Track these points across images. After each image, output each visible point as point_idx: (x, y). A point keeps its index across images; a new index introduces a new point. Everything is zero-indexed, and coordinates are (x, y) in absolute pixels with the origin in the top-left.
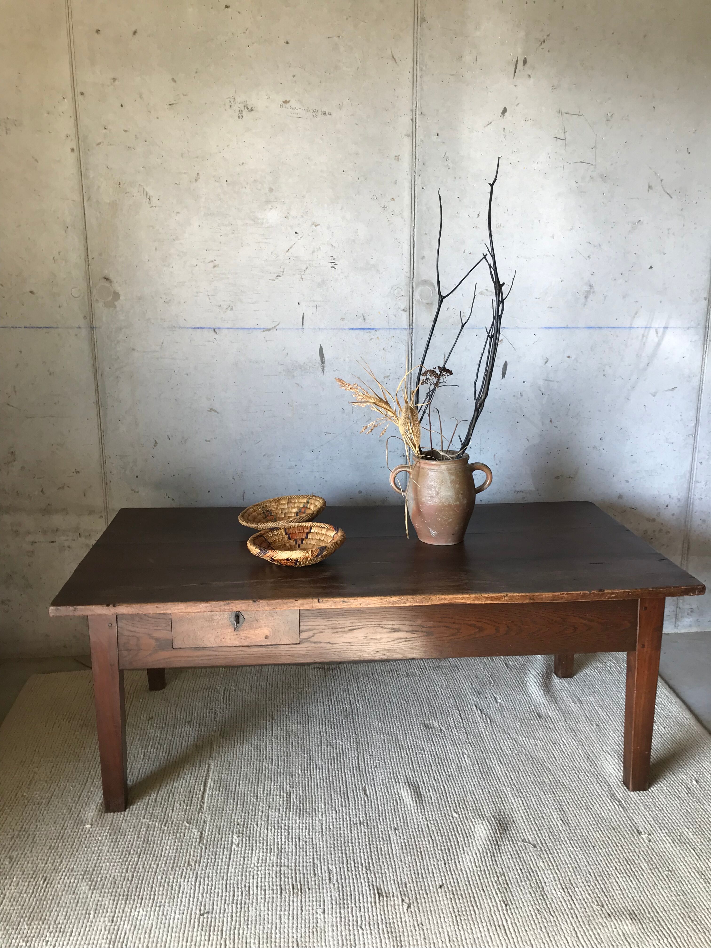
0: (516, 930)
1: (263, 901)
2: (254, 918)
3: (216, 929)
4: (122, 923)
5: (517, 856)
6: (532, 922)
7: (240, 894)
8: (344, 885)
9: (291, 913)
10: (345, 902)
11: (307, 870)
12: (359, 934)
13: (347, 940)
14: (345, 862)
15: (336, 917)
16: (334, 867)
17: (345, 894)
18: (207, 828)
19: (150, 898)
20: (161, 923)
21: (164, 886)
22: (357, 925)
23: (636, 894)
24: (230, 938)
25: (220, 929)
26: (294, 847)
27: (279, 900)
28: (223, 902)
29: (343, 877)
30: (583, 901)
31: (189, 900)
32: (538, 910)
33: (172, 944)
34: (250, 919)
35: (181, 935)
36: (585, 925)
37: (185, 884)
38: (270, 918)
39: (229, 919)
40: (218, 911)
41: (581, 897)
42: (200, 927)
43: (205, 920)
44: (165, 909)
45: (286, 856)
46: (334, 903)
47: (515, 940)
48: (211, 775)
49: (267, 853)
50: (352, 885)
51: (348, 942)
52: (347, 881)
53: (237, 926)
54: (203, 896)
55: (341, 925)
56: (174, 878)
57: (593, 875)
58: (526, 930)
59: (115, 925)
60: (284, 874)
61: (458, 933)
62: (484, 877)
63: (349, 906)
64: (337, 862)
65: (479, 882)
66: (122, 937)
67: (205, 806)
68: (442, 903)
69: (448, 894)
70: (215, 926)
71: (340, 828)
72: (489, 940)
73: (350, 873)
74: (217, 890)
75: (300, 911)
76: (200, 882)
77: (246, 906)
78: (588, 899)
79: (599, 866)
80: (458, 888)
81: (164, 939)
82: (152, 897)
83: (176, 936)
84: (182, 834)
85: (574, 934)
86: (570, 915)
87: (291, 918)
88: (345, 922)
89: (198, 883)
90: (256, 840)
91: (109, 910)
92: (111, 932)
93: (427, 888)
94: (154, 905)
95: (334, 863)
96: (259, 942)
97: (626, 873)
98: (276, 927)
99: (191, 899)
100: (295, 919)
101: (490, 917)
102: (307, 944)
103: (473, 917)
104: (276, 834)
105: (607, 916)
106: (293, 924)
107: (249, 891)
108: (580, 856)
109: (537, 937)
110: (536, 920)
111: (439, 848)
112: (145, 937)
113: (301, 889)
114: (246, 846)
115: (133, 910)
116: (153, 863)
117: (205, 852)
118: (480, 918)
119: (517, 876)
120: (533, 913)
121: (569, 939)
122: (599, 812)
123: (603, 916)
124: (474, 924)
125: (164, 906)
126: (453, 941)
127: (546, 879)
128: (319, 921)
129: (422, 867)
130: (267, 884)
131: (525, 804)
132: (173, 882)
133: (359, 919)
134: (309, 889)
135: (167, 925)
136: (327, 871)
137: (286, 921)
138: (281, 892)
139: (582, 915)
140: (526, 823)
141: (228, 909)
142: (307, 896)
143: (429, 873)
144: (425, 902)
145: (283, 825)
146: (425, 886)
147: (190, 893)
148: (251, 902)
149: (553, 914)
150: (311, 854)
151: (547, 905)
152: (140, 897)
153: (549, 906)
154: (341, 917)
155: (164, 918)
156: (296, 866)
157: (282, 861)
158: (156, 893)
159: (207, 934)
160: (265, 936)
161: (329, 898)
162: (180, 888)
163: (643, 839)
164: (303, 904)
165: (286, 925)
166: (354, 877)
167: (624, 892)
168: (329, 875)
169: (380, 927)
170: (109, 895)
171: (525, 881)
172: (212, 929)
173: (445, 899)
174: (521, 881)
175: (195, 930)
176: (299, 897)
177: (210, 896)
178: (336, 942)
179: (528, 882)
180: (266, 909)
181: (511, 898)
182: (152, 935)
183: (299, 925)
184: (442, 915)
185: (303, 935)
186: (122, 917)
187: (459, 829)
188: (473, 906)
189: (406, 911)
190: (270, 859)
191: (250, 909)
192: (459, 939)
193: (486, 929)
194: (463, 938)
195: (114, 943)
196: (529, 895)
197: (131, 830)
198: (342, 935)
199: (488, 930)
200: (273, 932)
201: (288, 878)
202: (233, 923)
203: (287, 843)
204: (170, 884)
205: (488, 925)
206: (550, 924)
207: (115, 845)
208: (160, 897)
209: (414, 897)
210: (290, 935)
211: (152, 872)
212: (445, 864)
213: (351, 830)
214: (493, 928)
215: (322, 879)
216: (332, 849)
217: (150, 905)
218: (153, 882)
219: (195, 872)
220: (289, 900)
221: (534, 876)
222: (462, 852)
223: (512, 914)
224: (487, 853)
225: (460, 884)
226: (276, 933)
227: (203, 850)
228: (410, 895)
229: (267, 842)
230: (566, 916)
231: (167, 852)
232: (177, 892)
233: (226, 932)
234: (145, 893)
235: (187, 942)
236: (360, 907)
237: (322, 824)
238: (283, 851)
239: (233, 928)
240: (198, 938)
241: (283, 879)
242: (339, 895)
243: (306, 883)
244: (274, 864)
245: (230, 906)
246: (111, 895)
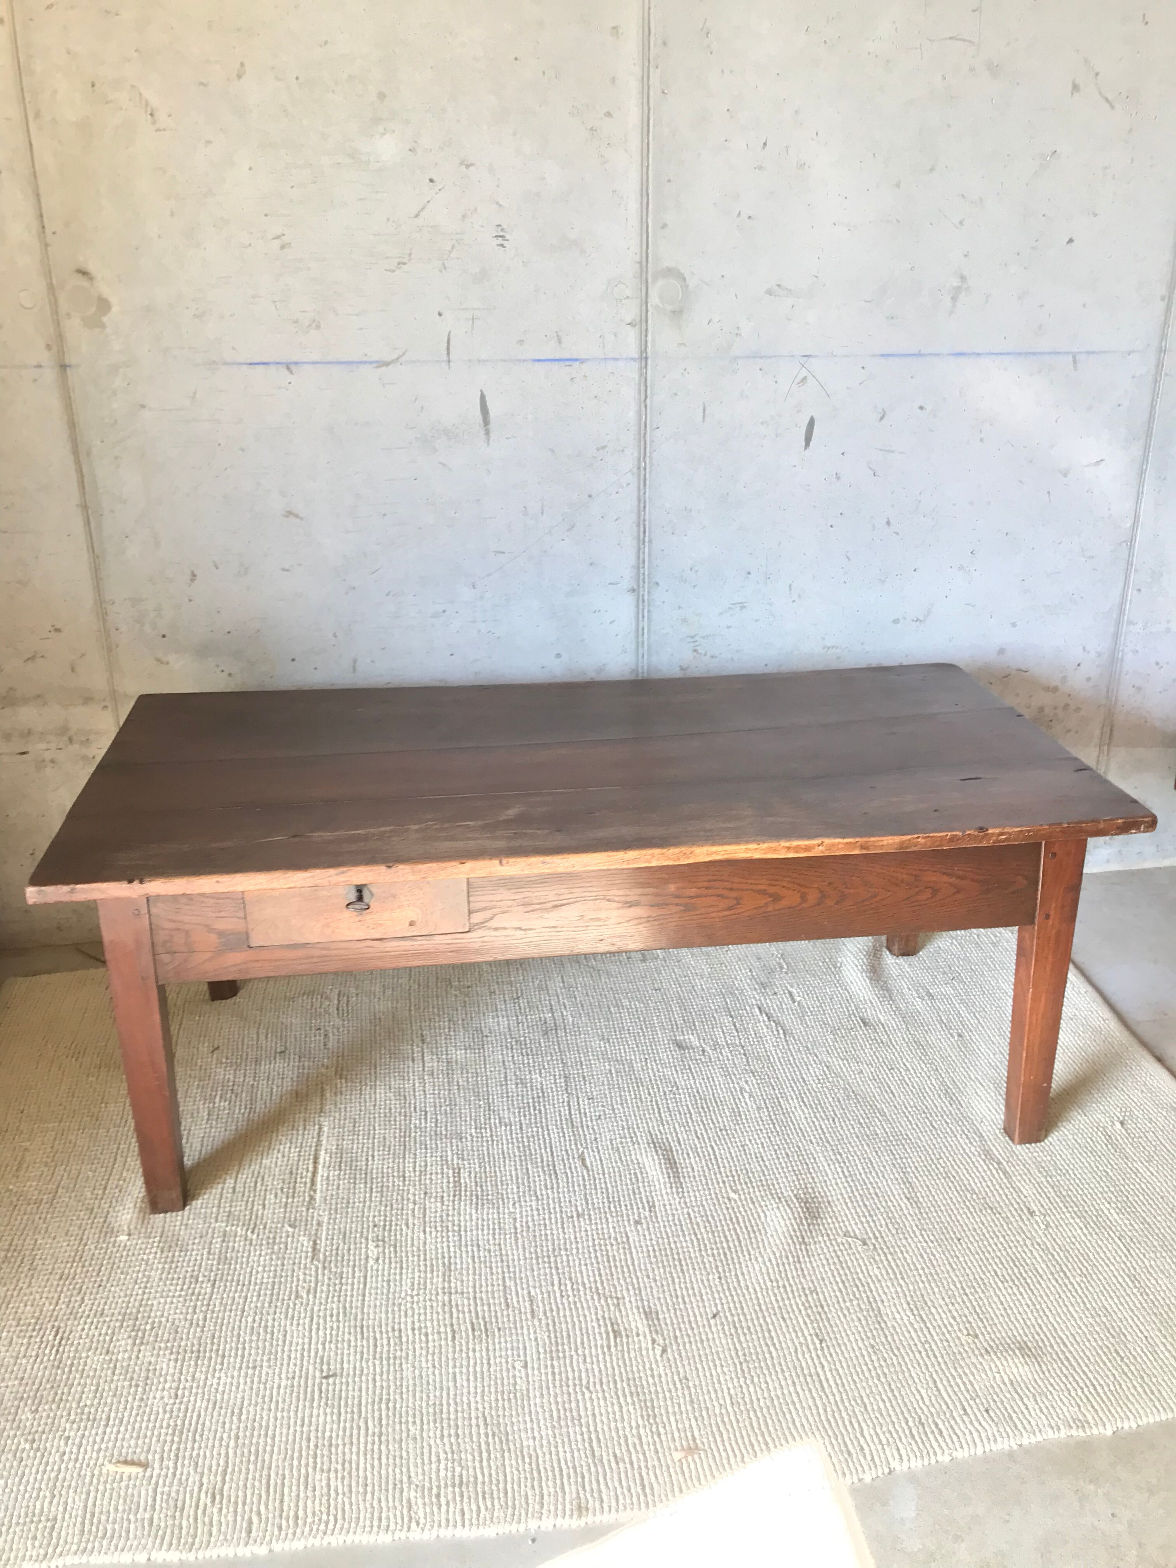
0: (839, 1382)
1: (424, 1352)
2: (411, 1382)
3: (350, 1402)
4: (192, 1398)
5: (836, 1260)
6: (864, 1368)
7: (385, 1342)
8: (556, 1320)
9: (471, 1369)
10: (560, 1348)
11: (494, 1298)
12: (584, 1399)
13: (565, 1410)
14: (556, 1282)
15: (547, 1374)
16: (538, 1291)
17: (558, 1335)
18: (324, 1233)
19: (236, 1354)
20: (258, 1396)
21: (259, 1333)
22: (581, 1385)
23: (1031, 1317)
24: (373, 1417)
25: (356, 1402)
26: (470, 1261)
27: (450, 1349)
28: (358, 1357)
29: (554, 1307)
30: (944, 1330)
31: (302, 1355)
32: (872, 1347)
33: (278, 1430)
34: (404, 1383)
35: (292, 1414)
36: (948, 1368)
37: (294, 1328)
38: (438, 1380)
39: (371, 1385)
40: (351, 1373)
41: (940, 1323)
42: (323, 1400)
43: (331, 1388)
44: (264, 1373)
45: (458, 1277)
46: (541, 1350)
47: (838, 1398)
48: (324, 1142)
49: (426, 1272)
50: (569, 1320)
51: (568, 1414)
52: (561, 1314)
53: (384, 1397)
54: (324, 1348)
55: (555, 1386)
56: (274, 1320)
57: (959, 1286)
58: (854, 1381)
59: (181, 1403)
60: (457, 1305)
61: (745, 1390)
62: (785, 1296)
63: (567, 1354)
64: (543, 1283)
65: (776, 1305)
66: (193, 1423)
67: (318, 1196)
68: (717, 1342)
69: (726, 1328)
70: (347, 1397)
71: (545, 1225)
72: (796, 1399)
73: (565, 1300)
74: (346, 1337)
75: (485, 1367)
76: (318, 1324)
77: (398, 1362)
78: (952, 1326)
79: (968, 1271)
80: (742, 1318)
81: (264, 1424)
82: (240, 1353)
83: (283, 1417)
84: (282, 1246)
85: (931, 1385)
86: (924, 1354)
87: (472, 1378)
88: (561, 1380)
89: (314, 1327)
90: (407, 1252)
91: (169, 1378)
92: (174, 1414)
93: (692, 1319)
94: (244, 1365)
95: (537, 1284)
96: (422, 1420)
97: (1012, 1280)
98: (448, 1394)
99: (306, 1354)
100: (479, 1380)
101: (796, 1363)
102: (501, 1420)
103: (769, 1362)
104: (439, 1240)
105: (983, 1351)
106: (476, 1388)
107: (400, 1337)
108: (937, 1256)
109: (872, 1392)
110: (869, 1363)
111: (709, 1252)
112: (232, 1422)
113: (486, 1330)
114: (390, 1263)
115: (209, 1376)
116: (237, 1295)
117: (324, 1275)
118: (780, 1364)
119: (838, 1294)
120: (865, 1353)
121: (923, 1392)
122: (966, 1182)
123: (977, 1352)
124: (771, 1375)
125: (261, 1366)
126: (738, 1403)
127: (883, 1296)
128: (518, 1380)
129: (683, 1286)
130: (429, 1324)
131: (847, 1174)
132: (273, 1326)
133: (583, 1375)
134: (499, 1329)
135: (267, 1399)
136: (527, 1299)
137: (465, 1384)
138: (454, 1338)
139: (944, 1352)
140: (850, 1205)
141: (368, 1368)
142: (497, 1341)
143: (694, 1295)
144: (690, 1342)
145: (450, 1224)
146: (688, 1316)
147: (303, 1343)
148: (404, 1354)
149: (896, 1352)
150: (500, 1270)
151: (886, 1337)
152: (220, 1352)
153: (889, 1339)
154: (553, 1373)
155: (262, 1386)
156: (475, 1292)
157: (453, 1285)
158: (247, 1346)
159: (335, 1411)
160: (431, 1410)
161: (533, 1343)
162: (285, 1336)
163: (1037, 1222)
164: (491, 1354)
165: (465, 1391)
166: (572, 1306)
167: (1009, 1312)
168: (531, 1305)
169: (619, 1386)
170: (168, 1352)
171: (851, 1300)
172: (343, 1403)
173: (722, 1335)
174: (844, 1301)
175: (315, 1405)
176: (484, 1344)
177: (337, 1348)
178: (547, 1415)
179: (855, 1303)
180: (430, 1365)
181: (829, 1330)
182: (243, 1417)
183: (486, 1389)
184: (718, 1363)
185: (494, 1405)
186: (192, 1387)
187: (741, 1220)
188: (767, 1345)
189: (659, 1358)
190: (432, 1283)
191: (404, 1366)
192: (747, 1400)
193: (790, 1382)
194: (754, 1398)
195: (181, 1433)
196: (857, 1324)
197: (197, 1241)
198: (557, 1403)
199: (794, 1383)
200: (444, 1402)
201: (464, 1313)
202: (378, 1392)
203: (458, 1255)
204: (269, 1330)
205: (794, 1374)
206: (892, 1370)
207: (171, 1268)
208: (253, 1352)
209: (671, 1334)
210: (473, 1405)
211: (237, 1310)
212: (720, 1278)
213: (563, 1228)
214: (802, 1379)
215: (520, 1313)
216: (534, 1261)
217: (237, 1366)
218: (240, 1327)
219: (309, 1309)
220: (468, 1349)
221: (865, 1292)
222: (747, 1257)
223: (831, 1355)
224: (787, 1258)
225: (746, 1311)
226: (449, 1404)
227: (320, 1272)
228: (666, 1332)
229: (425, 1255)
230: (917, 1355)
231: (259, 1276)
232: (280, 1343)
233: (366, 1407)
234: (228, 1346)
235: (303, 1425)
236: (585, 1356)
237: (515, 1219)
238: (453, 1268)
239: (377, 1399)
240: (321, 1419)
241: (455, 1315)
242: (549, 1337)
243: (494, 1320)
244: (440, 1291)
245: (370, 1363)
246: (172, 1353)
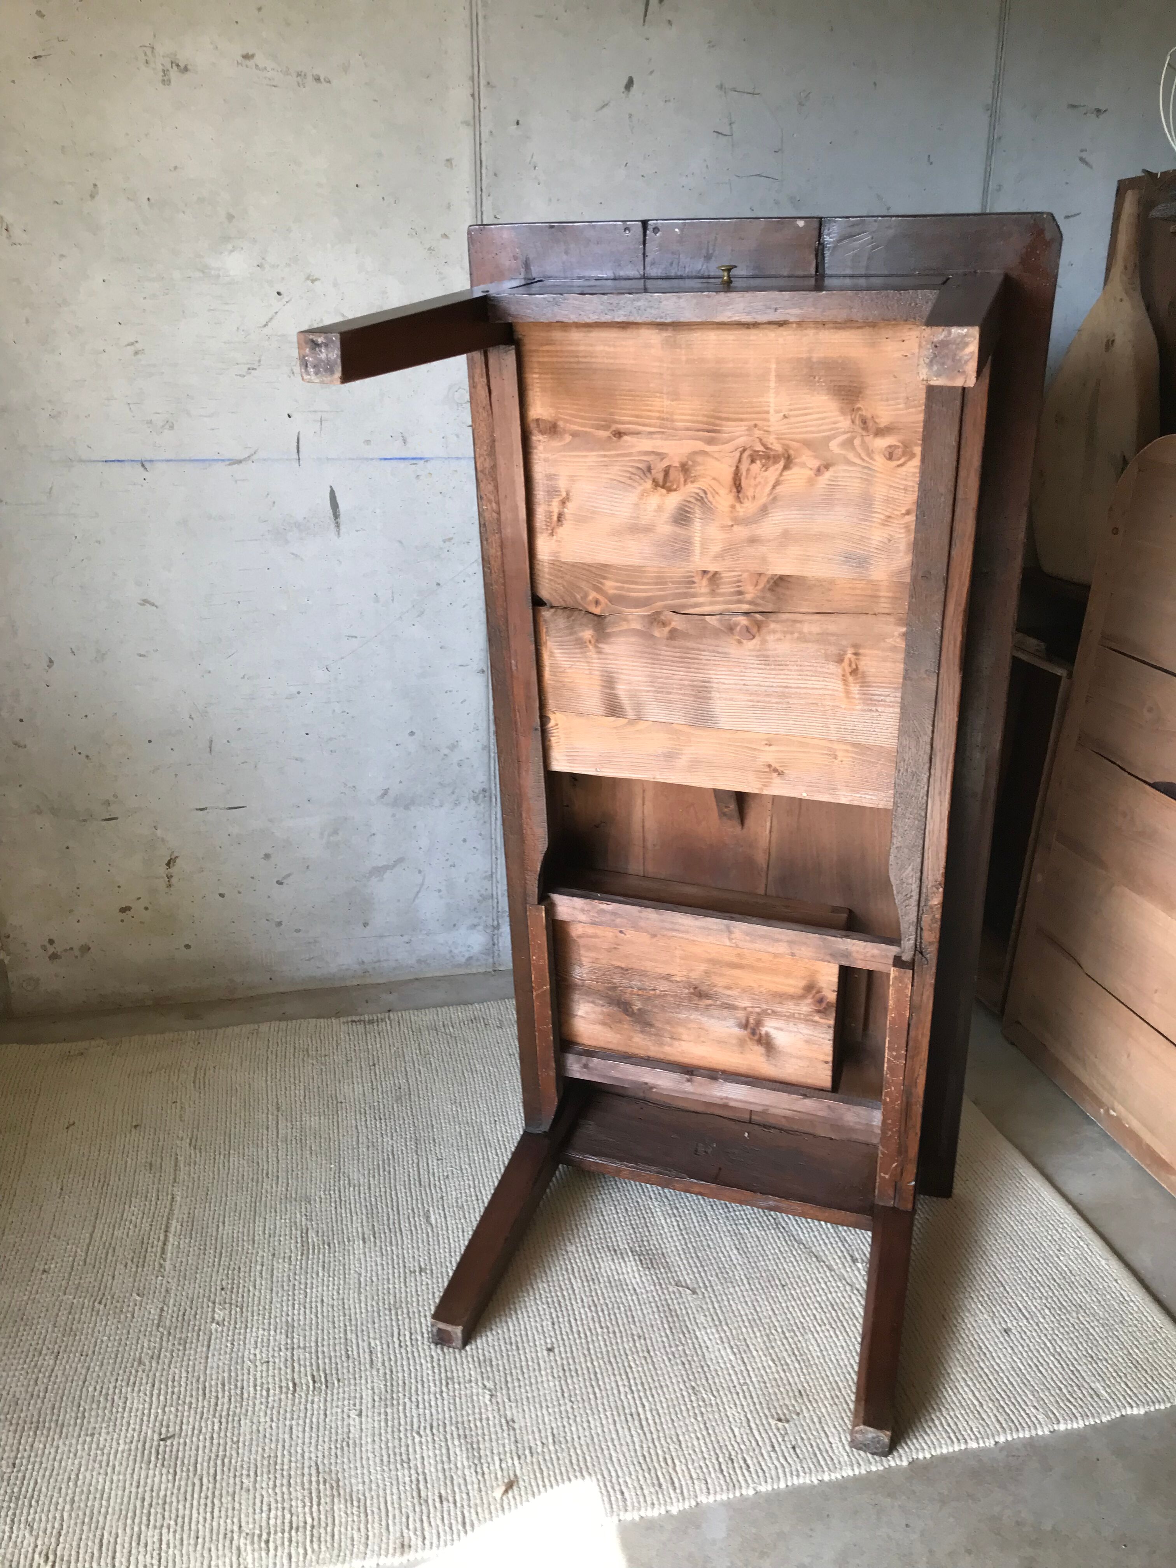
0: (657, 1421)
1: (263, 1407)
2: (248, 1437)
3: (186, 1462)
4: (30, 1467)
5: (666, 1309)
6: (683, 1408)
7: (226, 1400)
8: (394, 1370)
9: (308, 1421)
10: (395, 1396)
11: (335, 1350)
12: (414, 1443)
13: (395, 1454)
14: (396, 1334)
15: (380, 1421)
16: (378, 1342)
17: (395, 1383)
18: (172, 1300)
19: (76, 1424)
20: (95, 1461)
21: (99, 1402)
22: (412, 1430)
23: (844, 1356)
24: (208, 1473)
25: (192, 1460)
26: (313, 1317)
27: (290, 1402)
28: (198, 1417)
29: (392, 1357)
30: (763, 1372)
31: (142, 1420)
32: (693, 1388)
33: (113, 1492)
34: (241, 1439)
35: (128, 1476)
36: (762, 1408)
37: (135, 1394)
38: (274, 1433)
39: (208, 1444)
40: (190, 1433)
41: (760, 1365)
42: (160, 1461)
43: (168, 1449)
44: (102, 1439)
45: (301, 1333)
46: (377, 1398)
47: (655, 1436)
48: (176, 1212)
49: (269, 1330)
50: (406, 1369)
51: (398, 1458)
52: (399, 1363)
53: (221, 1453)
54: (164, 1412)
55: (386, 1432)
56: (115, 1387)
57: (779, 1330)
58: (672, 1420)
59: (19, 1471)
60: (299, 1359)
61: (567, 1430)
62: (614, 1341)
63: (401, 1401)
64: (383, 1335)
65: (604, 1350)
66: (30, 1490)
67: (168, 1265)
68: (546, 1385)
69: (555, 1371)
70: (184, 1457)
71: (388, 1279)
72: (614, 1436)
73: (403, 1351)
74: (188, 1400)
75: (322, 1417)
76: (160, 1390)
77: (236, 1419)
78: (770, 1367)
79: (789, 1316)
80: (571, 1361)
81: (100, 1487)
82: (79, 1421)
83: (119, 1480)
84: (129, 1315)
85: (745, 1424)
86: (741, 1395)
87: (307, 1429)
88: (393, 1426)
89: (156, 1392)
90: (253, 1312)
91: (7, 1448)
92: (11, 1482)
93: (524, 1364)
94: (83, 1433)
95: (378, 1336)
96: (256, 1473)
97: (830, 1324)
98: (284, 1446)
99: (145, 1419)
100: (314, 1430)
101: (619, 1403)
102: (333, 1468)
103: (593, 1402)
104: (285, 1298)
105: (797, 1394)
106: (311, 1438)
107: (242, 1394)
108: (761, 1303)
109: (688, 1430)
110: (688, 1403)
111: (544, 1300)
112: (68, 1487)
113: (326, 1381)
114: (236, 1323)
115: (48, 1446)
116: (80, 1365)
117: (168, 1340)
118: (603, 1404)
119: (665, 1339)
120: (685, 1393)
121: (736, 1430)
122: (794, 1233)
123: (791, 1394)
124: (593, 1414)
125: (100, 1434)
126: (560, 1442)
127: (708, 1343)
128: (352, 1429)
129: (517, 1333)
130: (270, 1380)
131: (682, 1227)
132: (114, 1393)
133: (415, 1420)
134: (339, 1380)
135: (104, 1464)
136: (367, 1350)
137: (300, 1435)
138: (295, 1390)
139: (760, 1393)
140: (683, 1257)
141: (207, 1427)
142: (335, 1391)
143: (528, 1341)
144: (520, 1386)
145: (297, 1283)
146: (521, 1361)
147: (144, 1409)
148: (243, 1411)
149: (715, 1393)
150: (342, 1325)
151: (707, 1380)
152: (60, 1422)
153: (710, 1381)
154: (386, 1420)
155: (99, 1452)
156: (317, 1346)
157: (295, 1341)
158: (86, 1414)
159: (171, 1471)
160: (266, 1462)
161: (370, 1392)
162: (125, 1403)
163: (858, 1270)
164: (329, 1405)
165: (300, 1441)
166: (410, 1356)
167: (825, 1353)
168: (371, 1356)
169: (448, 1429)
170: (8, 1423)
171: (677, 1346)
172: (179, 1463)
173: (550, 1378)
174: (670, 1347)
175: (152, 1466)
176: (323, 1395)
177: (177, 1410)
178: (378, 1460)
179: (680, 1348)
180: (268, 1419)
181: (653, 1373)
182: (80, 1483)
183: (321, 1439)
184: (544, 1405)
185: (326, 1453)
186: (30, 1456)
187: (576, 1270)
188: (592, 1386)
189: (488, 1403)
190: (275, 1340)
191: (242, 1422)
192: (569, 1438)
193: (610, 1421)
194: (575, 1437)
195: (18, 1499)
196: (680, 1367)
197: (42, 1315)
198: (388, 1448)
199: (614, 1421)
200: (279, 1454)
201: (305, 1367)
202: (214, 1449)
203: (302, 1312)
204: (109, 1398)
205: (615, 1413)
206: (709, 1409)
207: (14, 1342)
208: (92, 1420)
209: (503, 1380)
210: (307, 1455)
211: (78, 1381)
212: (553, 1324)
213: (405, 1282)
214: (623, 1418)
215: (360, 1363)
216: (376, 1314)
217: (76, 1434)
218: (80, 1397)
219: (151, 1374)
220: (307, 1401)
221: (691, 1339)
222: (580, 1304)
223: (653, 1396)
224: (619, 1308)
225: (575, 1354)
226: (283, 1456)
227: (165, 1338)
228: (497, 1377)
229: (270, 1313)
230: (735, 1396)
231: (104, 1346)
232: (120, 1410)
233: (202, 1465)
234: (68, 1416)
235: (138, 1487)
236: (418, 1401)
237: (360, 1275)
238: (296, 1325)
239: (213, 1456)
240: (157, 1480)
241: (296, 1369)
242: (386, 1385)
243: (334, 1372)
244: (283, 1347)
245: (209, 1423)
246: (11, 1424)
